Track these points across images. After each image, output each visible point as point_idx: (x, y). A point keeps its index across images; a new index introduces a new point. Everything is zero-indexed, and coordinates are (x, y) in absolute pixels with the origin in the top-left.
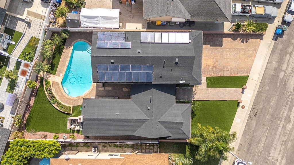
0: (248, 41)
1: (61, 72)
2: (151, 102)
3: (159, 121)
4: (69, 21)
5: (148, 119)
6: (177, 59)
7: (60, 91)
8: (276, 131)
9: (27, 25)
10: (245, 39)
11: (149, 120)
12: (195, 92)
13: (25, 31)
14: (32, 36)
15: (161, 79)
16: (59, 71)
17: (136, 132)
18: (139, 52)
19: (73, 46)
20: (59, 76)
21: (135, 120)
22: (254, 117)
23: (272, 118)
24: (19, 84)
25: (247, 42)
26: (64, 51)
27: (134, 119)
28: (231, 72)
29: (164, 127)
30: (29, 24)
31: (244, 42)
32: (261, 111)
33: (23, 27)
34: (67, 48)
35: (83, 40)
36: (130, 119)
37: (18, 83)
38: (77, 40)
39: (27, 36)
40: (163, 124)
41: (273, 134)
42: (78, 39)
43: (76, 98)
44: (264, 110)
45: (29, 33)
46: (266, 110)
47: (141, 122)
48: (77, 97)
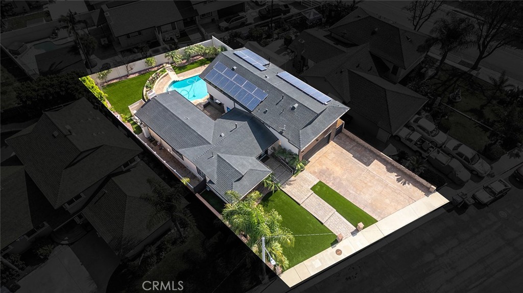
0: (407, 185)
1: (183, 76)
2: (231, 131)
3: (220, 155)
5: (210, 144)
7: (165, 85)
10: (404, 180)
12: (292, 182)
15: (263, 114)
17: (184, 149)
18: (266, 77)
20: (178, 76)
22: (344, 280)
25: (404, 184)
27: (196, 133)
29: (216, 165)
31: (401, 182)
32: (362, 281)
36: (193, 130)
44: (366, 282)
47: (200, 141)
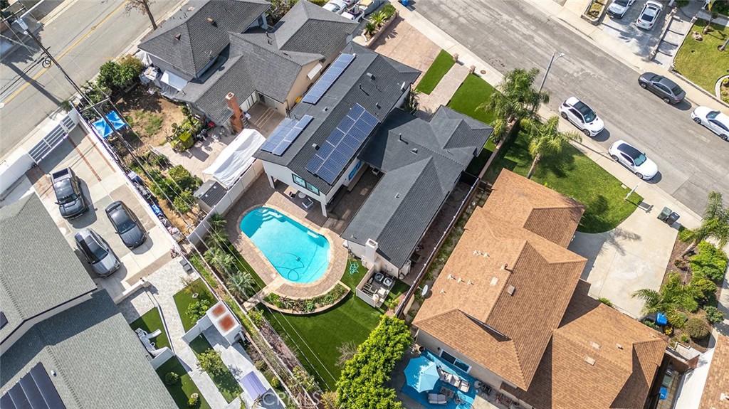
0: (396, 31)
1: (268, 274)
2: (407, 143)
3: (442, 147)
4: (206, 196)
5: (432, 159)
6: (368, 74)
8: (538, 54)
9: (149, 292)
10: (391, 33)
11: (434, 159)
12: (428, 109)
13: (155, 302)
14: (172, 296)
15: (381, 109)
16: (264, 276)
17: (443, 188)
18: (326, 110)
19: (242, 233)
20: (272, 280)
21: (422, 176)
22: (505, 68)
23: (516, 51)
24: (234, 367)
25: (396, 33)
26: (238, 250)
28: (425, 64)
30: (150, 289)
31: (395, 36)
32: (501, 57)
33: (148, 299)
34: (238, 243)
35: (245, 213)
37: (231, 367)
38: (238, 221)
39: (166, 304)
40: (451, 147)
41: (541, 59)
42: (237, 219)
43: (330, 271)
44: (501, 55)
45: (163, 298)
46: (501, 52)
47: (429, 170)
48: (329, 268)
